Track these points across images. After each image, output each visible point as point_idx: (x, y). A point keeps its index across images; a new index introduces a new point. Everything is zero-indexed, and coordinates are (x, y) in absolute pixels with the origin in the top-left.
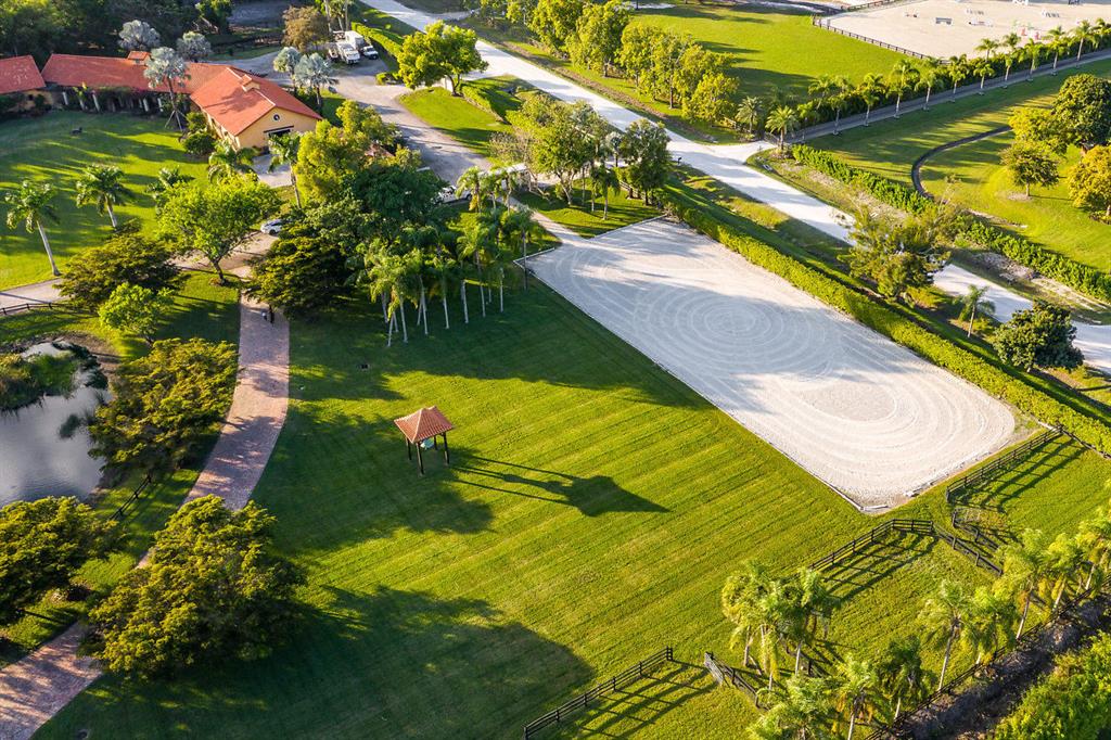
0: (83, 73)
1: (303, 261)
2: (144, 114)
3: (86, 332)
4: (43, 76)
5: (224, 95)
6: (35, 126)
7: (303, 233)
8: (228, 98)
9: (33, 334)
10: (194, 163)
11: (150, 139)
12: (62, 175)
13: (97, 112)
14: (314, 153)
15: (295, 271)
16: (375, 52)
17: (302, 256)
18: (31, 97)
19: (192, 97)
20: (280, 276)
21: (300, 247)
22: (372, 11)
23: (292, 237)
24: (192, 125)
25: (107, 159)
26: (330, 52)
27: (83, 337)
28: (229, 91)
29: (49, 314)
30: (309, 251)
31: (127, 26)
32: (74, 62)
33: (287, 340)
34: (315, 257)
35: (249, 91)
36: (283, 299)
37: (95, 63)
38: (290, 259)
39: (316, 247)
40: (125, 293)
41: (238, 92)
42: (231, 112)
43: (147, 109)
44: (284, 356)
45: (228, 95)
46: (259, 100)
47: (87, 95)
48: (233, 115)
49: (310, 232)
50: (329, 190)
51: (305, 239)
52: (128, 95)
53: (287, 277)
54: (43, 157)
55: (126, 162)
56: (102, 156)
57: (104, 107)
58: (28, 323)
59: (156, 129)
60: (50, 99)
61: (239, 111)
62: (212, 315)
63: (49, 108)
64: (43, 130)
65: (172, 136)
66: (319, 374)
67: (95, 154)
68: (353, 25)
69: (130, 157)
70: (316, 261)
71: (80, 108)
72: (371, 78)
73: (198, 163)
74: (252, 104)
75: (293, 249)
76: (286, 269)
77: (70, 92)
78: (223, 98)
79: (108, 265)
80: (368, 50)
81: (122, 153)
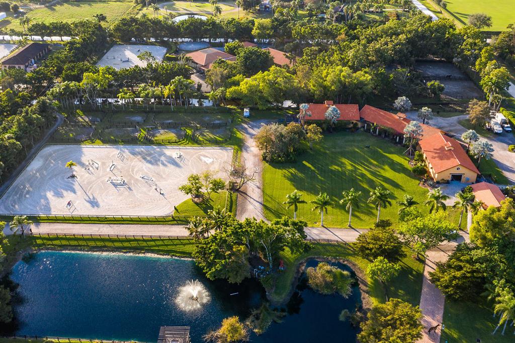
0: (376, 116)
1: (464, 277)
2: (396, 143)
3: (356, 263)
4: (360, 114)
5: (435, 148)
6: (351, 138)
7: (467, 261)
8: (437, 150)
9: (337, 256)
10: (413, 178)
11: (396, 158)
12: (357, 168)
13: (376, 136)
14: (484, 222)
15: (459, 280)
16: (510, 129)
17: (464, 274)
18: (353, 123)
19: (420, 142)
20: (451, 281)
21: (465, 269)
22: (511, 98)
23: (461, 261)
24: (416, 158)
25: (377, 165)
26: (487, 124)
27: (355, 265)
28: (438, 146)
29: (344, 248)
30: (468, 272)
31: (400, 98)
32: (374, 111)
33: (443, 307)
34: (470, 277)
35: (448, 150)
36: (449, 291)
37: (382, 113)
38: (458, 274)
39: (473, 272)
40: (381, 262)
41: (442, 149)
42: (437, 159)
43: (397, 141)
44: (440, 317)
45: (438, 148)
46: (452, 158)
47: (375, 129)
48: (437, 161)
49: (471, 262)
50: (487, 243)
51: (468, 265)
52: (392, 133)
53: (454, 282)
54: (352, 156)
55: (384, 169)
56: (375, 163)
57: (380, 134)
58: (335, 250)
59: (399, 153)
60: (360, 125)
61: (441, 160)
62: (410, 276)
63: (358, 129)
64: (354, 141)
65: (406, 159)
66: (455, 336)
67: (372, 161)
68: (501, 109)
69: (386, 167)
70: (470, 279)
71: (370, 132)
72: (505, 145)
73: (415, 179)
74: (448, 158)
75: (460, 268)
76: (455, 278)
77: (369, 125)
78: (435, 149)
79: (376, 244)
80: (507, 127)
81: (383, 163)
